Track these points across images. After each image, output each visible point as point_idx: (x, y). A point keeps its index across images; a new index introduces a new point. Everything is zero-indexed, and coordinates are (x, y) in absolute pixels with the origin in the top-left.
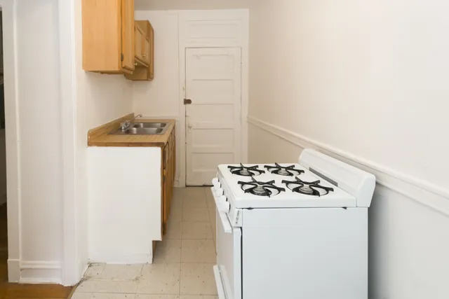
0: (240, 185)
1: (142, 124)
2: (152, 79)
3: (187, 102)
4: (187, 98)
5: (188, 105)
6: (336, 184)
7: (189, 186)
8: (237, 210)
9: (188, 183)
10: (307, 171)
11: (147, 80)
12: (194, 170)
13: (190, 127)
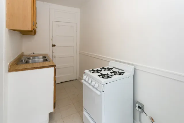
0: (99, 77)
1: (31, 58)
5: (54, 47)
6: (124, 71)
8: (103, 85)
10: (113, 68)
13: (55, 57)
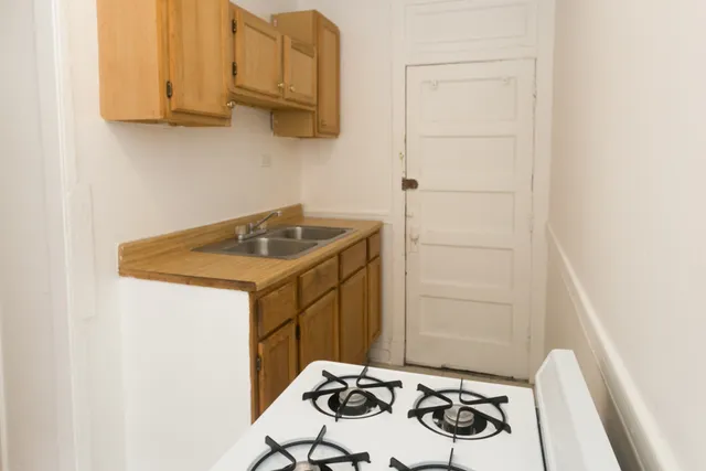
3: (409, 184)
4: (409, 178)
5: (410, 192)
7: (411, 365)
9: (410, 359)
11: (314, 137)
12: (422, 333)
13: (415, 240)
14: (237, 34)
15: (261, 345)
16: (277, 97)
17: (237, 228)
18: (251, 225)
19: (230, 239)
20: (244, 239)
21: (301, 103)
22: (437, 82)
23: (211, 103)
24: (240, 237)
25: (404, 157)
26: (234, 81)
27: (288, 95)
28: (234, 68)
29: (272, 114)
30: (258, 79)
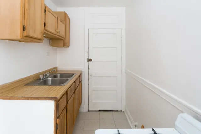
2: (68, 46)
3: (90, 60)
4: (89, 58)
5: (90, 62)
7: (90, 111)
9: (90, 109)
11: (64, 47)
12: (93, 101)
13: (91, 75)
14: (46, 13)
15: (58, 119)
16: (55, 35)
17: (40, 76)
18: (45, 74)
19: (38, 80)
20: (42, 79)
21: (61, 37)
22: (97, 33)
23: (38, 35)
24: (41, 79)
25: (88, 53)
26: (45, 28)
27: (58, 34)
28: (45, 24)
29: (50, 40)
30: (51, 28)
